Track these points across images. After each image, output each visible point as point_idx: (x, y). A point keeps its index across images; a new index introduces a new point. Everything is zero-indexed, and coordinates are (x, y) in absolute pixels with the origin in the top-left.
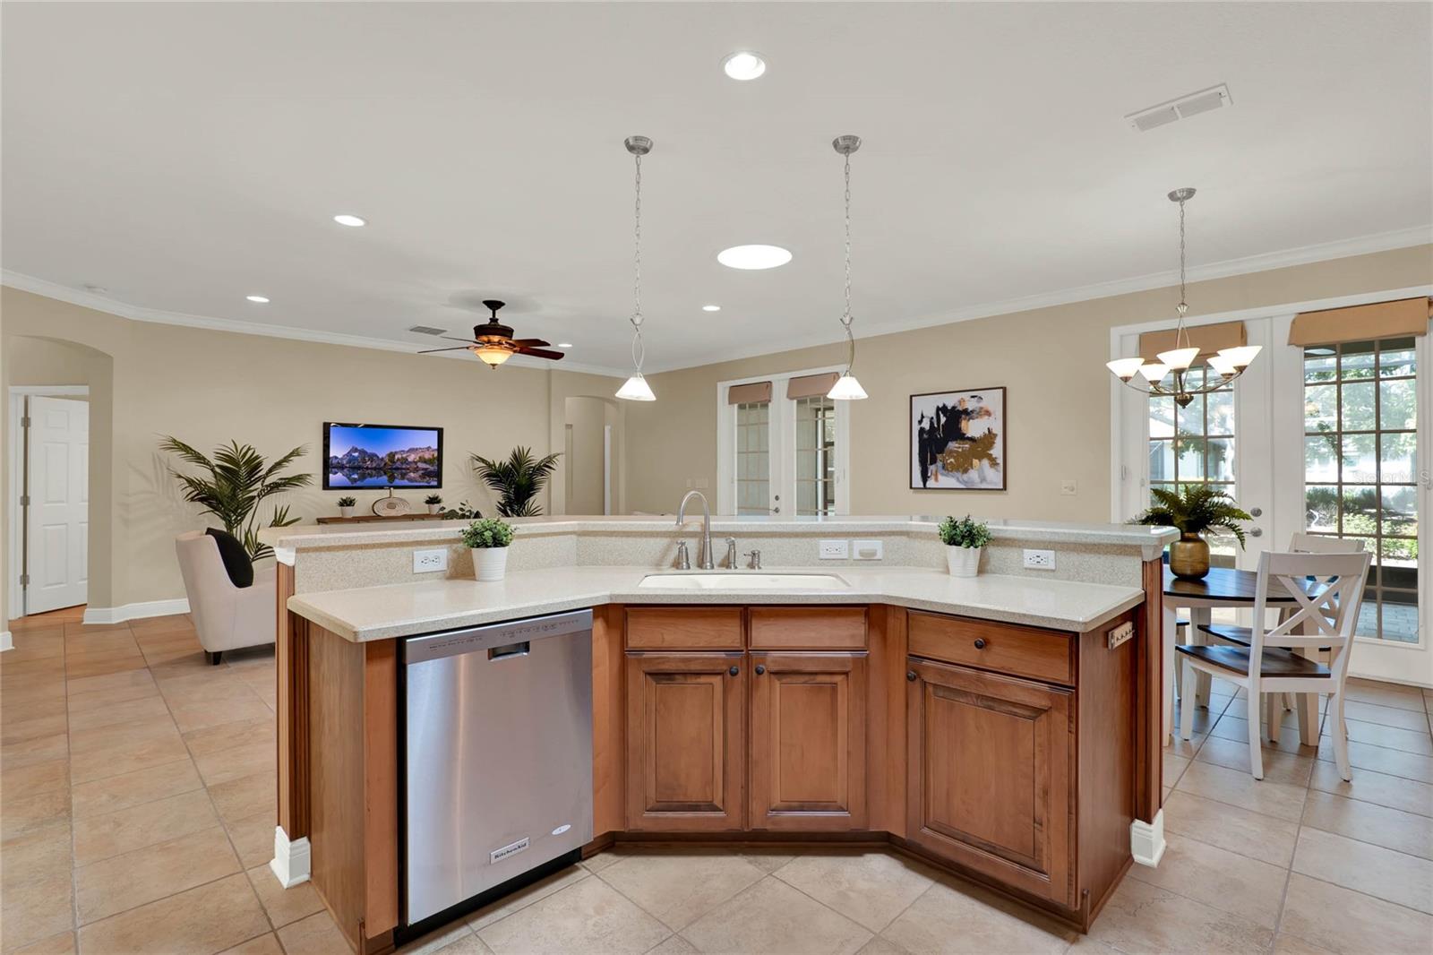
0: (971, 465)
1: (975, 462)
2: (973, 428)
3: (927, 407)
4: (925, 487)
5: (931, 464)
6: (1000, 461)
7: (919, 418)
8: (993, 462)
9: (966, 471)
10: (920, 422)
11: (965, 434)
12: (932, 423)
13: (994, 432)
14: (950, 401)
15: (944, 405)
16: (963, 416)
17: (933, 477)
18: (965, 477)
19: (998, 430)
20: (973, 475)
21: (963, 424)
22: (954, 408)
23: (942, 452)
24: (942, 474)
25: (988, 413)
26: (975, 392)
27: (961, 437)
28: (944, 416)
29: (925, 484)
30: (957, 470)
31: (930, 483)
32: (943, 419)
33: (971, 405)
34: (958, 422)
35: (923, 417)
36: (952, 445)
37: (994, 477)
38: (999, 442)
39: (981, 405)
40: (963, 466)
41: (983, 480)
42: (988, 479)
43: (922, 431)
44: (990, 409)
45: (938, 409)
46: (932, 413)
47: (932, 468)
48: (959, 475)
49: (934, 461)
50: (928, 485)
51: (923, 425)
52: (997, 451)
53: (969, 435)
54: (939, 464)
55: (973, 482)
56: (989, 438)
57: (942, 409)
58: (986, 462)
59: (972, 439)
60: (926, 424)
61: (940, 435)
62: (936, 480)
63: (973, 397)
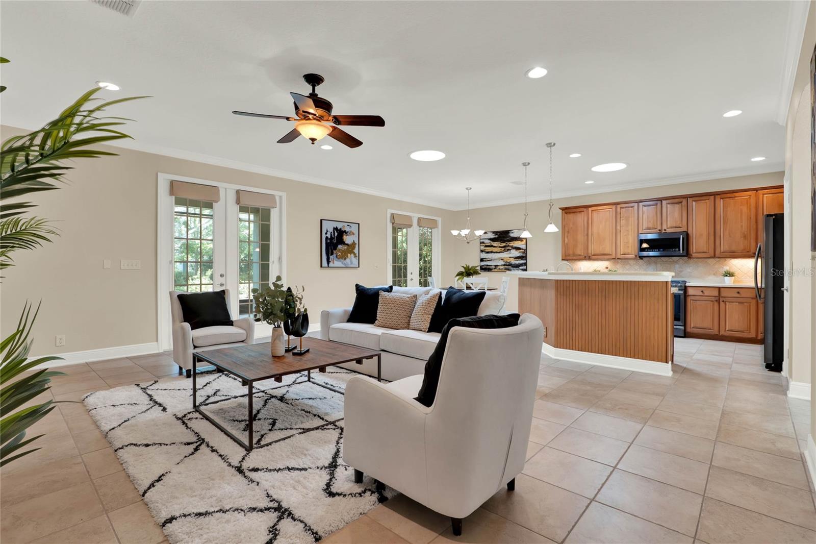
0: (347, 256)
1: (349, 255)
2: (348, 239)
3: (329, 227)
4: (328, 267)
5: (331, 255)
6: (357, 255)
7: (326, 232)
8: (355, 256)
9: (345, 259)
10: (326, 234)
11: (344, 242)
12: (331, 235)
13: (355, 242)
14: (339, 226)
15: (337, 227)
16: (344, 233)
17: (332, 262)
18: (345, 262)
19: (357, 242)
20: (348, 260)
21: (345, 237)
22: (341, 229)
23: (335, 249)
24: (336, 260)
25: (353, 234)
26: (349, 223)
27: (343, 243)
28: (337, 232)
29: (328, 265)
30: (342, 259)
31: (331, 264)
32: (336, 234)
33: (347, 229)
34: (342, 236)
35: (327, 231)
36: (340, 247)
37: (355, 261)
38: (357, 246)
39: (351, 229)
40: (344, 257)
41: (352, 263)
42: (354, 262)
43: (327, 238)
44: (354, 232)
45: (334, 228)
46: (332, 230)
47: (331, 257)
48: (343, 260)
49: (332, 254)
50: (330, 266)
51: (327, 235)
52: (356, 251)
53: (346, 243)
54: (335, 255)
55: (348, 264)
56: (354, 244)
57: (336, 229)
58: (352, 255)
59: (347, 245)
60: (329, 235)
61: (335, 241)
62: (333, 263)
63: (348, 225)
